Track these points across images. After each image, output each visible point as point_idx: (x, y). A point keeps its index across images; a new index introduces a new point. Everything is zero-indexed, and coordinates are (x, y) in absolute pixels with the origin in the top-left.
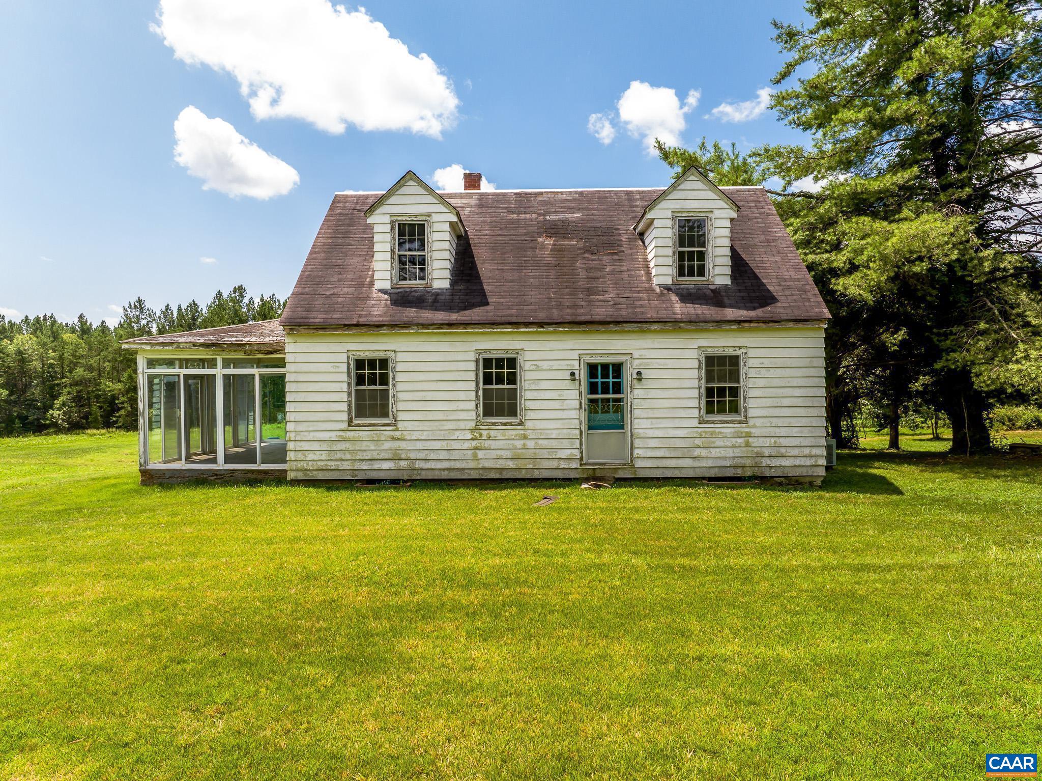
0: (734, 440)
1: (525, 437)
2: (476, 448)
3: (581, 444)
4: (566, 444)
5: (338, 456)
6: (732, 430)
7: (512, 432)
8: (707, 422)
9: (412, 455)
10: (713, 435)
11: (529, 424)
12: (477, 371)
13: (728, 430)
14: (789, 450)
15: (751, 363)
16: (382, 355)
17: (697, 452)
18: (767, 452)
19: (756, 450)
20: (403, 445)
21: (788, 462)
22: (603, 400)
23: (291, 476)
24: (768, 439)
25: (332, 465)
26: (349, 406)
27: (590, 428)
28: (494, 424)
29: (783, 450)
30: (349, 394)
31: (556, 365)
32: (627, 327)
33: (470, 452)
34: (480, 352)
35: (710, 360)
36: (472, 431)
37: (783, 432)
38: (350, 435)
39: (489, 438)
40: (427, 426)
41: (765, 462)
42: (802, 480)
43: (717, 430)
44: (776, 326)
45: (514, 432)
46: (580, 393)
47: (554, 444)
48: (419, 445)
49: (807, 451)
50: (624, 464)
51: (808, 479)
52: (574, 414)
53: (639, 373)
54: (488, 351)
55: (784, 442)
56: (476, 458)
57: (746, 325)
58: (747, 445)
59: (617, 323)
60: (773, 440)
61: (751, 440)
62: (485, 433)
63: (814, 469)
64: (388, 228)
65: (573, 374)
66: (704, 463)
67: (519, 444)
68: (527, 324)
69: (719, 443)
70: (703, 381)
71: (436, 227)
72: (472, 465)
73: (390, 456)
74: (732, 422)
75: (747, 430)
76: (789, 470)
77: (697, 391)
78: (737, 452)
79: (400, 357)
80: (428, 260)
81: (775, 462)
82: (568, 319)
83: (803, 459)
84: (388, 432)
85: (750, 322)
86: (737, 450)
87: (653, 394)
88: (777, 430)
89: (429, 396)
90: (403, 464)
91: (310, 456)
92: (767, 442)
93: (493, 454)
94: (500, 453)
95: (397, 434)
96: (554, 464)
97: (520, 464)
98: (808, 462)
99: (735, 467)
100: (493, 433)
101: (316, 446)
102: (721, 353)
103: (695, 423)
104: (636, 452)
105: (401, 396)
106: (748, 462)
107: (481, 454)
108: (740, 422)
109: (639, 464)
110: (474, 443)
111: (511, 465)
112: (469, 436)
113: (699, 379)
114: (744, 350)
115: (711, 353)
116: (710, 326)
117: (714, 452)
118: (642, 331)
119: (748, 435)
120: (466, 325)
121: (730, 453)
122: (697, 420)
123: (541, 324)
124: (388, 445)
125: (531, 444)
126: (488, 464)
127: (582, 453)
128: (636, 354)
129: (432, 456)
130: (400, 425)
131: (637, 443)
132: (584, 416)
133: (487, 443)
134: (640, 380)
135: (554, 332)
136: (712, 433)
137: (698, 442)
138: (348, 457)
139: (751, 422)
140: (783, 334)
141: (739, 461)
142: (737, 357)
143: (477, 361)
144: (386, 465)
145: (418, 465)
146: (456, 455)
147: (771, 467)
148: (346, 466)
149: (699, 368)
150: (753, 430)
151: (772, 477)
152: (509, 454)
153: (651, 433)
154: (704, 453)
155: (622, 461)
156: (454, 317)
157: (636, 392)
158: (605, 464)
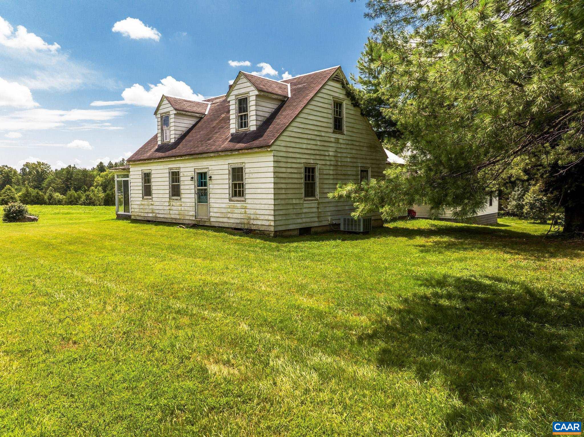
0: (241, 210)
1: (181, 206)
2: (170, 210)
3: (195, 209)
4: (192, 209)
5: (141, 211)
6: (240, 205)
8: (232, 201)
9: (157, 211)
11: (182, 200)
12: (169, 177)
13: (239, 205)
14: (260, 216)
15: (246, 171)
16: (149, 172)
17: (230, 215)
18: (252, 217)
19: (249, 215)
20: (154, 207)
21: (260, 223)
22: (201, 189)
23: (131, 217)
24: (253, 210)
25: (140, 214)
26: (143, 191)
27: (199, 202)
28: (174, 199)
29: (258, 216)
30: (143, 187)
31: (188, 174)
32: (204, 156)
34: (170, 169)
35: (233, 169)
36: (168, 202)
37: (258, 207)
38: (143, 202)
41: (252, 222)
42: (265, 233)
43: (236, 205)
44: (251, 151)
45: (179, 203)
46: (195, 186)
47: (189, 209)
48: (157, 207)
49: (266, 217)
51: (268, 232)
52: (193, 196)
53: (211, 177)
54: (172, 169)
55: (258, 212)
56: (170, 214)
58: (245, 213)
59: (201, 154)
60: (254, 211)
61: (247, 210)
62: (172, 203)
63: (269, 227)
65: (192, 178)
66: (232, 221)
67: (180, 208)
68: (178, 156)
69: (236, 211)
70: (231, 180)
72: (168, 216)
73: (150, 211)
74: (240, 201)
75: (245, 205)
76: (260, 226)
77: (228, 185)
78: (242, 216)
79: (152, 172)
80: (170, 131)
81: (255, 222)
82: (188, 153)
83: (265, 221)
84: (151, 202)
85: (242, 150)
87: (215, 186)
88: (256, 205)
89: (159, 187)
90: (154, 215)
91: (136, 211)
92: (252, 212)
93: (174, 212)
95: (153, 203)
97: (181, 217)
98: (267, 223)
99: (241, 224)
100: (174, 204)
101: (137, 207)
102: (237, 166)
103: (227, 201)
104: (211, 214)
105: (153, 187)
106: (246, 221)
107: (171, 212)
108: (243, 201)
109: (212, 219)
110: (170, 207)
111: (178, 217)
112: (168, 204)
113: (229, 179)
114: (243, 165)
115: (233, 166)
117: (235, 216)
119: (245, 208)
121: (239, 216)
122: (228, 199)
124: (151, 207)
125: (183, 208)
126: (173, 216)
127: (196, 213)
128: (210, 168)
129: (160, 212)
130: (154, 199)
131: (211, 210)
132: (196, 196)
133: (173, 208)
134: (211, 180)
136: (234, 206)
137: (229, 210)
138: (143, 211)
139: (247, 201)
140: (258, 155)
141: (243, 220)
142: (242, 168)
143: (169, 173)
144: (151, 215)
145: (157, 215)
146: (165, 212)
147: (254, 225)
148: (143, 214)
149: (229, 174)
150: (247, 205)
151: (255, 230)
152: (177, 212)
153: (215, 205)
155: (207, 218)
156: (162, 155)
157: (210, 185)
158: (202, 219)
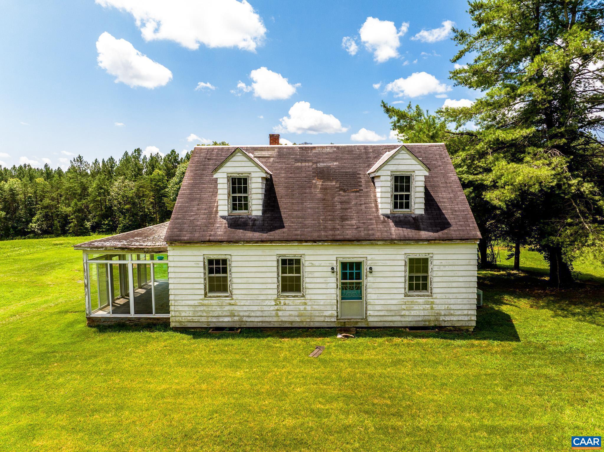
0: (424, 306)
1: (305, 304)
2: (278, 310)
3: (337, 308)
4: (329, 308)
5: (199, 314)
6: (424, 300)
7: (298, 301)
8: (409, 296)
9: (241, 314)
10: (412, 303)
11: (308, 297)
12: (278, 266)
13: (421, 300)
14: (455, 311)
15: (435, 262)
16: (223, 257)
17: (403, 313)
18: (443, 313)
19: (436, 311)
20: (236, 308)
21: (455, 318)
22: (350, 283)
23: (172, 325)
24: (444, 306)
25: (196, 319)
26: (205, 286)
27: (342, 299)
28: (288, 296)
29: (452, 312)
30: (205, 279)
31: (323, 263)
32: (364, 243)
33: (274, 312)
34: (279, 255)
35: (411, 260)
36: (275, 300)
37: (452, 301)
38: (206, 302)
39: (285, 304)
40: (249, 297)
41: (442, 318)
42: (462, 328)
43: (415, 300)
44: (450, 242)
45: (299, 301)
46: (337, 279)
47: (322, 308)
48: (245, 308)
49: (466, 312)
50: (362, 319)
51: (465, 328)
52: (334, 291)
53: (371, 268)
54: (285, 255)
55: (453, 307)
56: (277, 316)
57: (433, 242)
58: (432, 308)
59: (358, 241)
60: (446, 306)
61: (434, 306)
62: (282, 302)
63: (469, 322)
64: (225, 181)
65: (333, 269)
66: (407, 319)
67: (302, 308)
68: (306, 241)
69: (416, 307)
70: (407, 273)
71: (254, 180)
72: (275, 319)
73: (228, 314)
74: (424, 296)
75: (432, 300)
76: (455, 322)
77: (404, 278)
78: (426, 313)
79: (234, 259)
80: (249, 199)
81: (447, 318)
82: (331, 238)
83: (463, 317)
84: (227, 300)
85: (435, 240)
86: (426, 312)
87: (378, 280)
88: (449, 300)
89: (250, 280)
90: (236, 318)
91: (183, 314)
92: (443, 307)
93: (287, 313)
94: (291, 312)
95: (233, 302)
96: (322, 319)
97: (303, 319)
98: (466, 318)
99: (425, 321)
100: (287, 302)
101: (186, 308)
102: (418, 257)
103: (402, 296)
104: (369, 312)
105: (234, 280)
106: (432, 318)
107: (280, 313)
108: (428, 296)
109: (370, 319)
110: (276, 307)
111: (297, 319)
112: (274, 303)
113: (405, 271)
114: (431, 255)
115: (412, 257)
116: (412, 242)
117: (413, 313)
118: (372, 244)
119: (432, 303)
120: (271, 241)
121: (422, 313)
122: (403, 295)
123: (315, 241)
124: (227, 308)
125: (309, 308)
126: (284, 319)
127: (338, 313)
128: (369, 257)
129: (253, 314)
130: (234, 297)
131: (369, 307)
132: (339, 292)
133: (284, 307)
134: (371, 272)
135: (322, 245)
136: (412, 302)
137: (404, 307)
138: (205, 314)
139: (434, 296)
140: (454, 246)
141: (427, 318)
142: (427, 259)
143: (278, 261)
144: (226, 319)
145: (245, 319)
146: (266, 314)
147: (445, 321)
148: (203, 319)
149: (405, 265)
150: (435, 300)
151: (446, 327)
152: (296, 313)
153: (377, 302)
154: (407, 313)
155: (361, 317)
156: (265, 236)
157: (369, 279)
158: (351, 319)
